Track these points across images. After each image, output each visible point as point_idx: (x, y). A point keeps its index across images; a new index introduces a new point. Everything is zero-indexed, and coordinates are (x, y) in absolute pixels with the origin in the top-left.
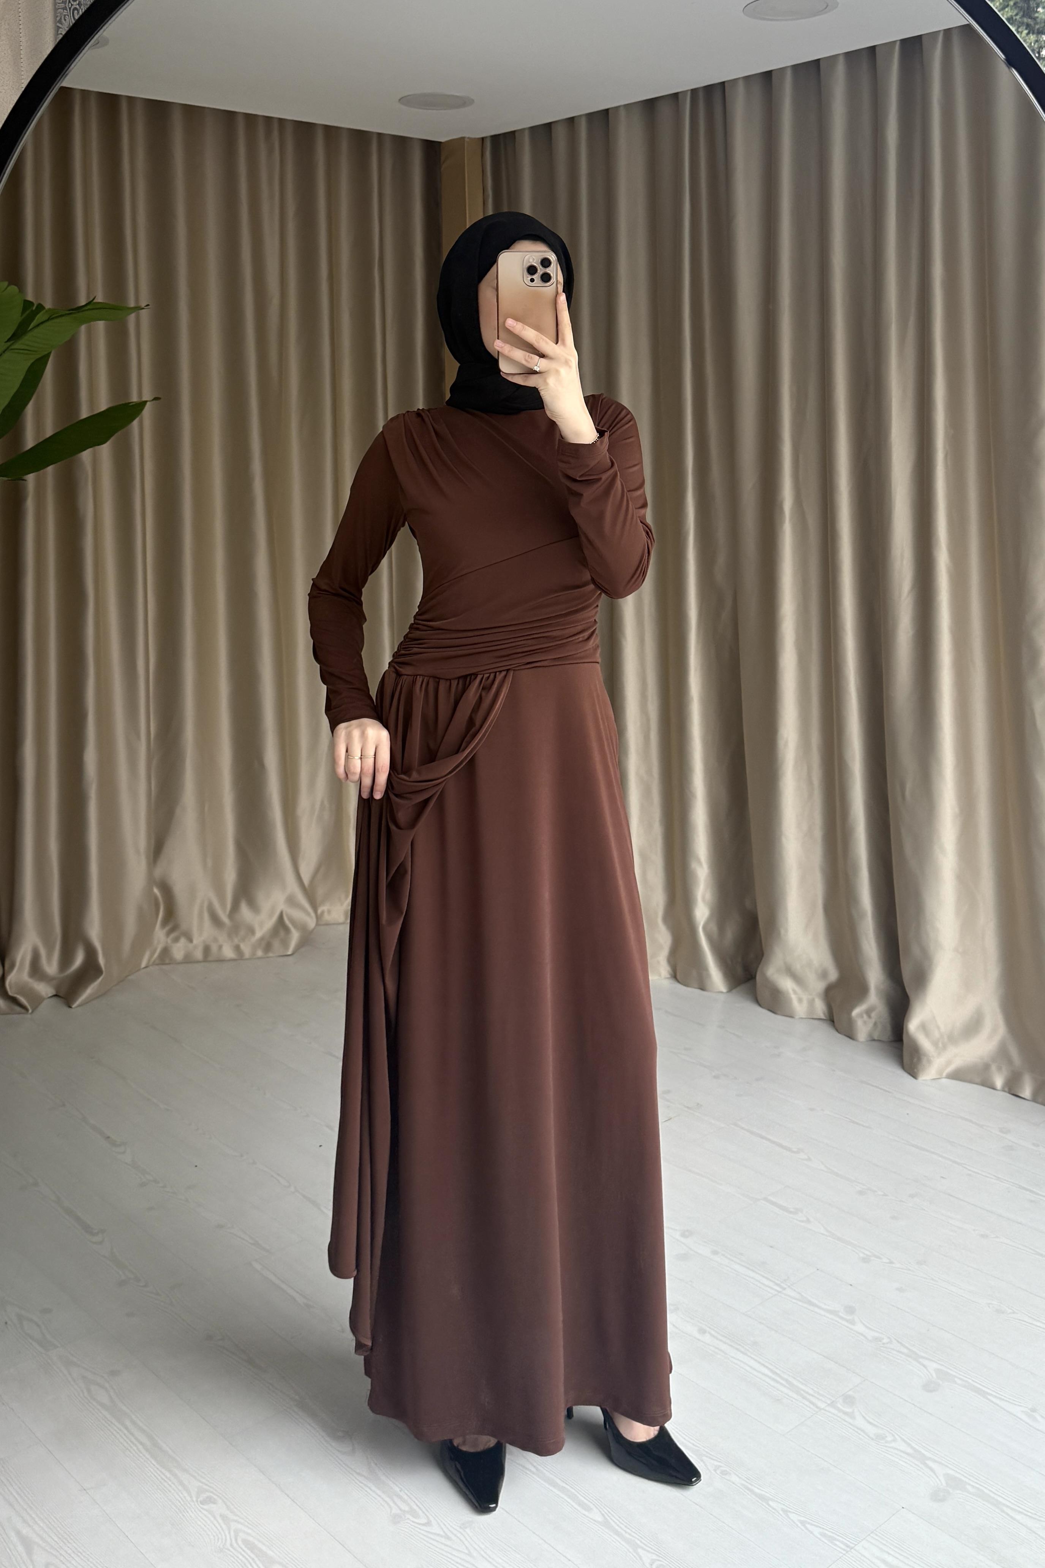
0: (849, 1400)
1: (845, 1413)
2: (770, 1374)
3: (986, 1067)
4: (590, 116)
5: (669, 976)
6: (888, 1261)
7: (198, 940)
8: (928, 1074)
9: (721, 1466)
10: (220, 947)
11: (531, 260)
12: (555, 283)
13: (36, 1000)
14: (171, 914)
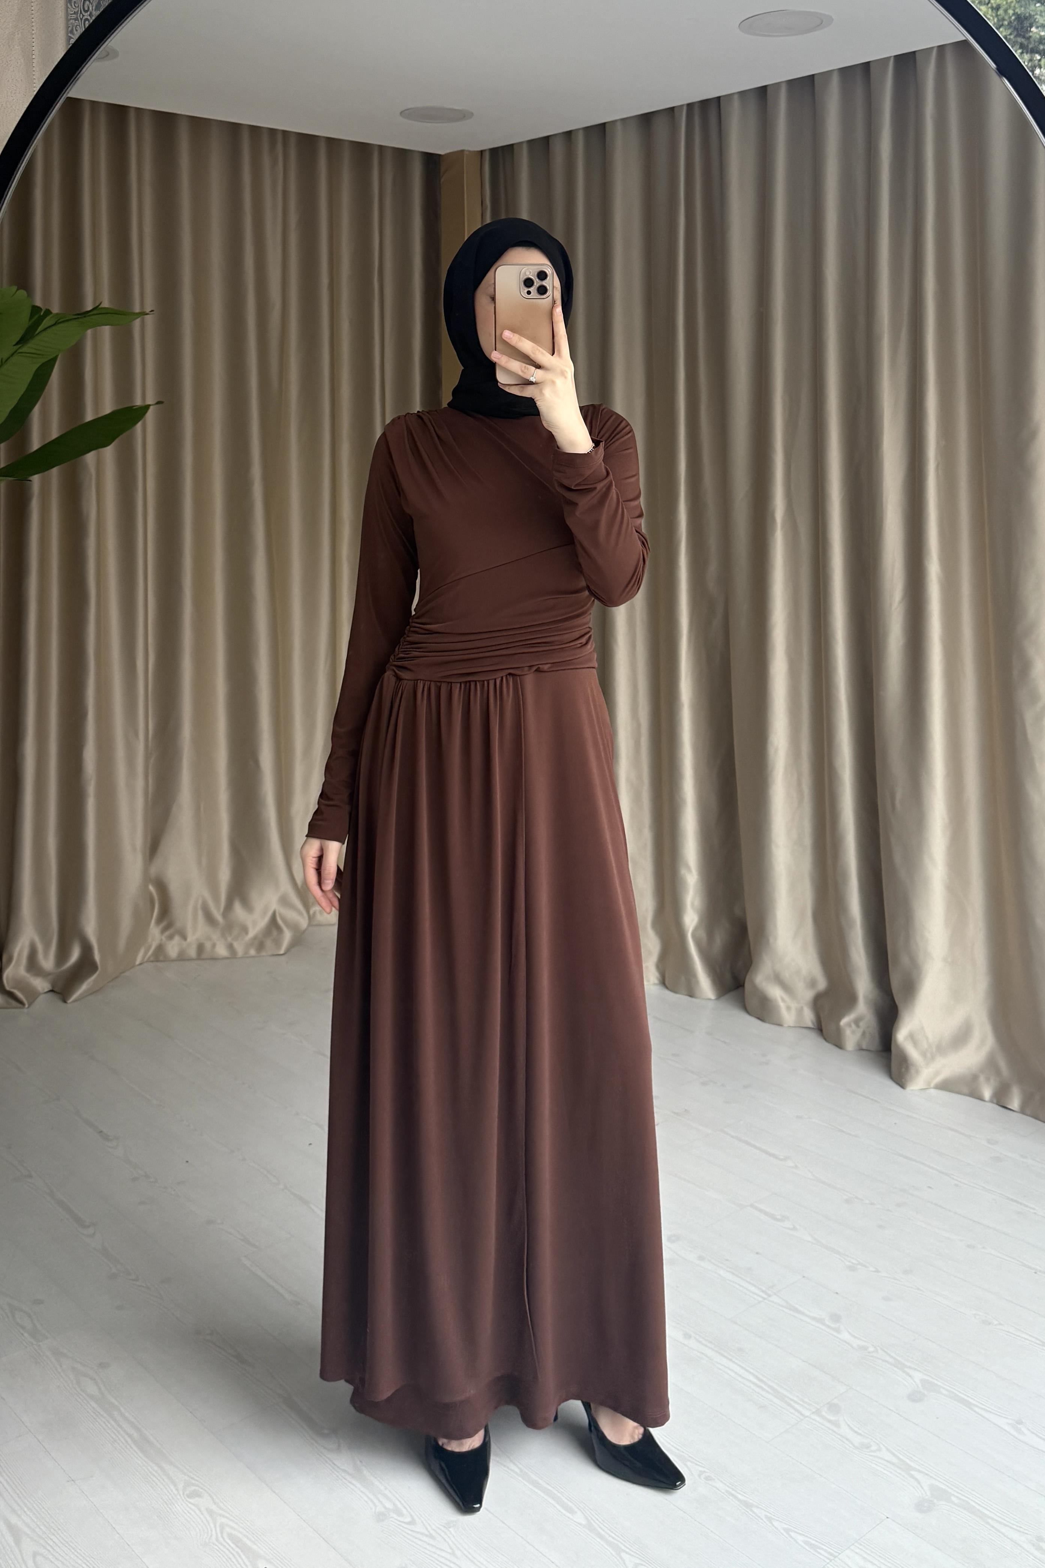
0: (834, 1408)
1: (829, 1421)
2: (755, 1380)
3: (975, 1078)
4: (588, 130)
5: (656, 982)
6: (874, 1270)
7: (192, 938)
8: (916, 1085)
9: (704, 1472)
10: (214, 946)
11: (528, 273)
12: (551, 295)
13: (33, 995)
14: (165, 912)
